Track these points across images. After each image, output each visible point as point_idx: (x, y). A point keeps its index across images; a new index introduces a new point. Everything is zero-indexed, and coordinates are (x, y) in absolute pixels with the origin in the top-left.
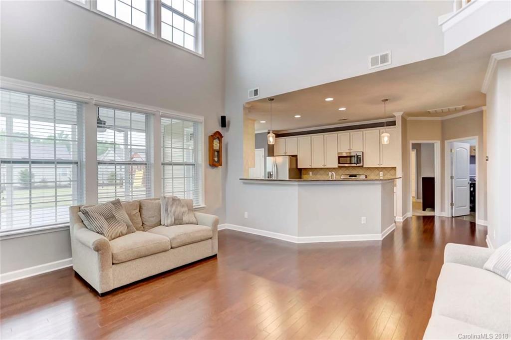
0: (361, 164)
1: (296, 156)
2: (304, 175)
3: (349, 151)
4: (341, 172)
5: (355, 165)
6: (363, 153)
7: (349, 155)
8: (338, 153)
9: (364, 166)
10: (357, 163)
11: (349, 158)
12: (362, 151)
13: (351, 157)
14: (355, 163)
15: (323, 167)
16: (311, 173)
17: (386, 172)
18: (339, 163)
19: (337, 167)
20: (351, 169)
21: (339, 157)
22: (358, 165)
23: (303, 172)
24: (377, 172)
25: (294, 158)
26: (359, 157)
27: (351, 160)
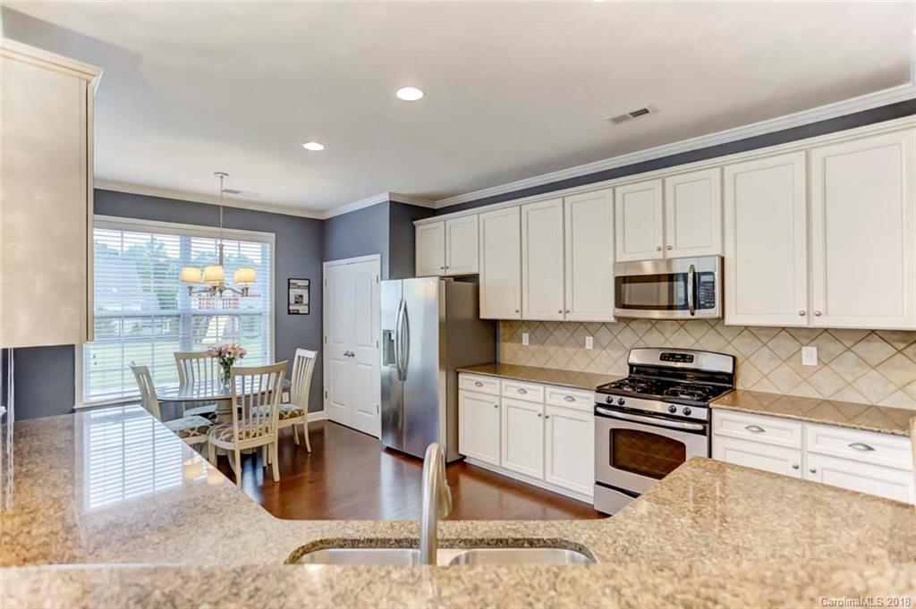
0: (714, 312)
1: (474, 278)
2: (504, 341)
3: (659, 255)
4: (627, 336)
5: (686, 314)
6: (723, 259)
7: (663, 271)
8: (616, 265)
9: (729, 321)
10: (697, 305)
11: (664, 285)
12: (720, 253)
13: (671, 278)
14: (685, 307)
15: (560, 318)
16: (525, 336)
17: (835, 348)
18: (620, 304)
19: (612, 320)
20: (669, 328)
21: (621, 281)
22: (700, 313)
23: (502, 331)
24: (793, 345)
25: (469, 285)
26: (704, 278)
27: (671, 291)
